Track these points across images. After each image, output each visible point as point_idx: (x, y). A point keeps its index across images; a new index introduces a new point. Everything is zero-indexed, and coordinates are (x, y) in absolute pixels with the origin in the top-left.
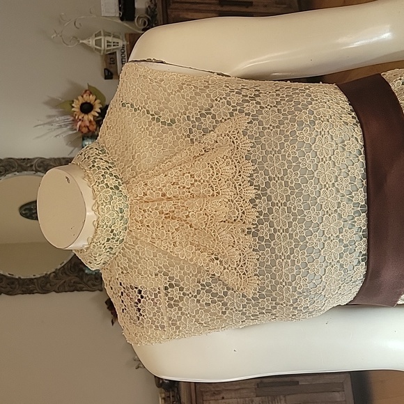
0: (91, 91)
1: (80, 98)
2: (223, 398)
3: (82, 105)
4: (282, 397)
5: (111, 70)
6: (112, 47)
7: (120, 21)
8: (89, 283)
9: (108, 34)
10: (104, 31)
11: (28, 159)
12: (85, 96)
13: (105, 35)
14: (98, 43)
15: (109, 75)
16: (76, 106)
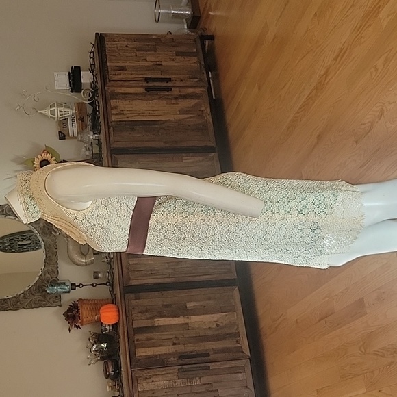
0: (48, 150)
1: (39, 156)
2: (153, 381)
3: (41, 162)
4: (197, 378)
5: (64, 133)
6: (64, 115)
7: (69, 94)
8: (51, 300)
9: (60, 105)
10: (57, 103)
12: (43, 155)
13: (58, 107)
14: (53, 112)
15: (62, 136)
16: (37, 162)
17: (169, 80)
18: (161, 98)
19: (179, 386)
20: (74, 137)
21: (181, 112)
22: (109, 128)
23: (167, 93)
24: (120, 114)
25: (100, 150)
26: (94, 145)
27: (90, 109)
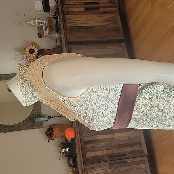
0: (33, 44)
1: (29, 47)
2: (96, 170)
3: (30, 50)
4: (120, 168)
5: (41, 34)
6: (41, 24)
7: (43, 13)
8: (38, 125)
9: (38, 19)
10: (37, 18)
11: (8, 74)
12: (30, 46)
13: (37, 20)
14: (35, 23)
15: (40, 36)
16: (27, 51)
17: (98, 3)
18: (94, 13)
19: (110, 172)
20: (46, 36)
21: (105, 21)
22: (66, 31)
23: (97, 11)
24: (72, 23)
25: (61, 43)
26: (58, 40)
27: (54, 21)
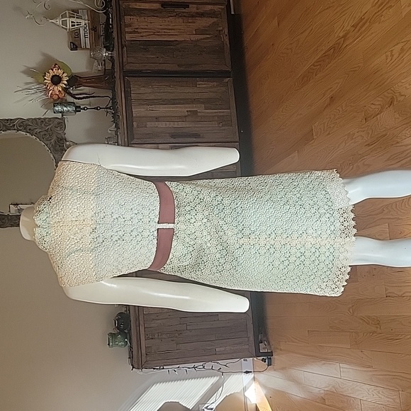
0: (59, 65)
1: (51, 71)
3: (53, 76)
5: (76, 43)
6: (76, 26)
9: (72, 15)
11: (11, 120)
12: (54, 70)
13: (70, 17)
14: (64, 23)
15: (74, 46)
16: (48, 78)
18: (177, 15)
20: (86, 49)
21: (198, 32)
22: (122, 48)
23: (184, 11)
24: (134, 32)
25: (113, 65)
26: (107, 61)
27: (103, 19)
